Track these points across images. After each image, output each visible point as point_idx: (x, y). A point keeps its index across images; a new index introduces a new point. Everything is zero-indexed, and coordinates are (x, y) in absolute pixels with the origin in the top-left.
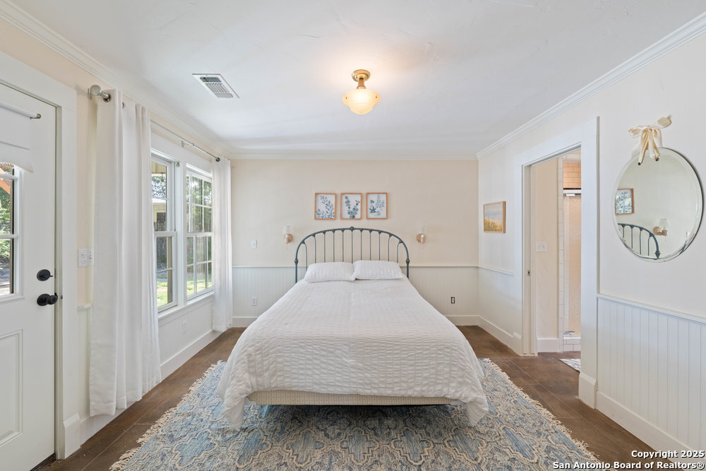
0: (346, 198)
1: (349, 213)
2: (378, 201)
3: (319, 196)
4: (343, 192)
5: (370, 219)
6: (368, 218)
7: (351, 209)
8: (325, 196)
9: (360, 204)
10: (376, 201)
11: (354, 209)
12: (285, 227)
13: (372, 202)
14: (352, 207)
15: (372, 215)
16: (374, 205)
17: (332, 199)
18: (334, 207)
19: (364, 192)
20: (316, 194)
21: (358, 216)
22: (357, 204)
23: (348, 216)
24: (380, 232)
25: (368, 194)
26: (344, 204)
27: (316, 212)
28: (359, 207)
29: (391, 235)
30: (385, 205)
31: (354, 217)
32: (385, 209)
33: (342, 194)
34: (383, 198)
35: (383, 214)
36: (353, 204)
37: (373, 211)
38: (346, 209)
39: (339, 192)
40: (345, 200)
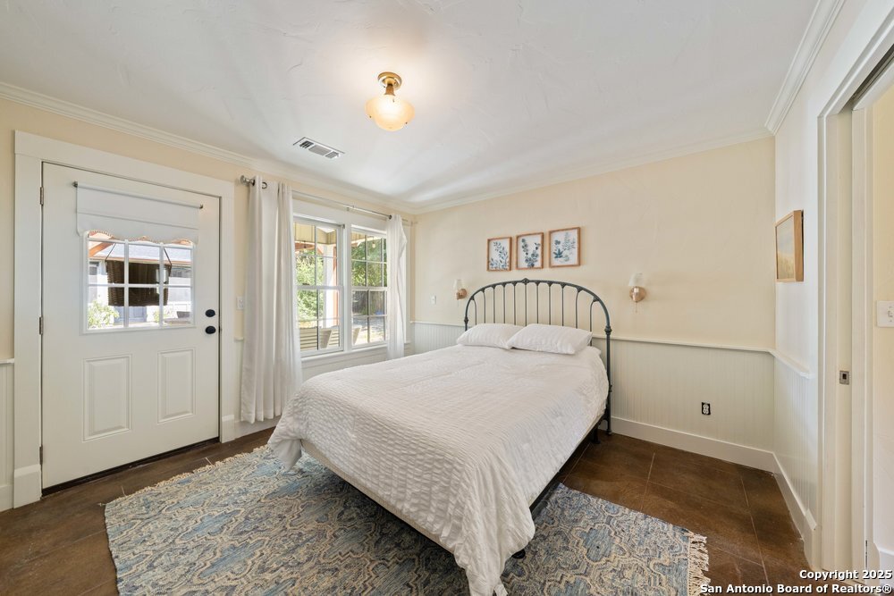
0: (523, 241)
1: (527, 260)
2: (567, 241)
3: (492, 243)
4: (519, 234)
5: (554, 267)
6: (551, 266)
7: (529, 256)
8: (499, 241)
9: (540, 248)
10: (562, 241)
11: (533, 255)
12: (456, 282)
13: (558, 243)
14: (530, 253)
15: (557, 262)
16: (560, 247)
17: (506, 244)
18: (508, 254)
19: (546, 230)
20: (489, 241)
21: (538, 264)
22: (537, 248)
23: (525, 265)
24: (563, 285)
25: (551, 232)
26: (521, 250)
27: (489, 262)
28: (539, 252)
29: (580, 289)
30: (576, 245)
31: (533, 265)
32: (575, 251)
33: (518, 237)
34: (574, 235)
35: (574, 260)
36: (532, 248)
37: (559, 255)
38: (522, 256)
39: (514, 235)
40: (521, 244)
